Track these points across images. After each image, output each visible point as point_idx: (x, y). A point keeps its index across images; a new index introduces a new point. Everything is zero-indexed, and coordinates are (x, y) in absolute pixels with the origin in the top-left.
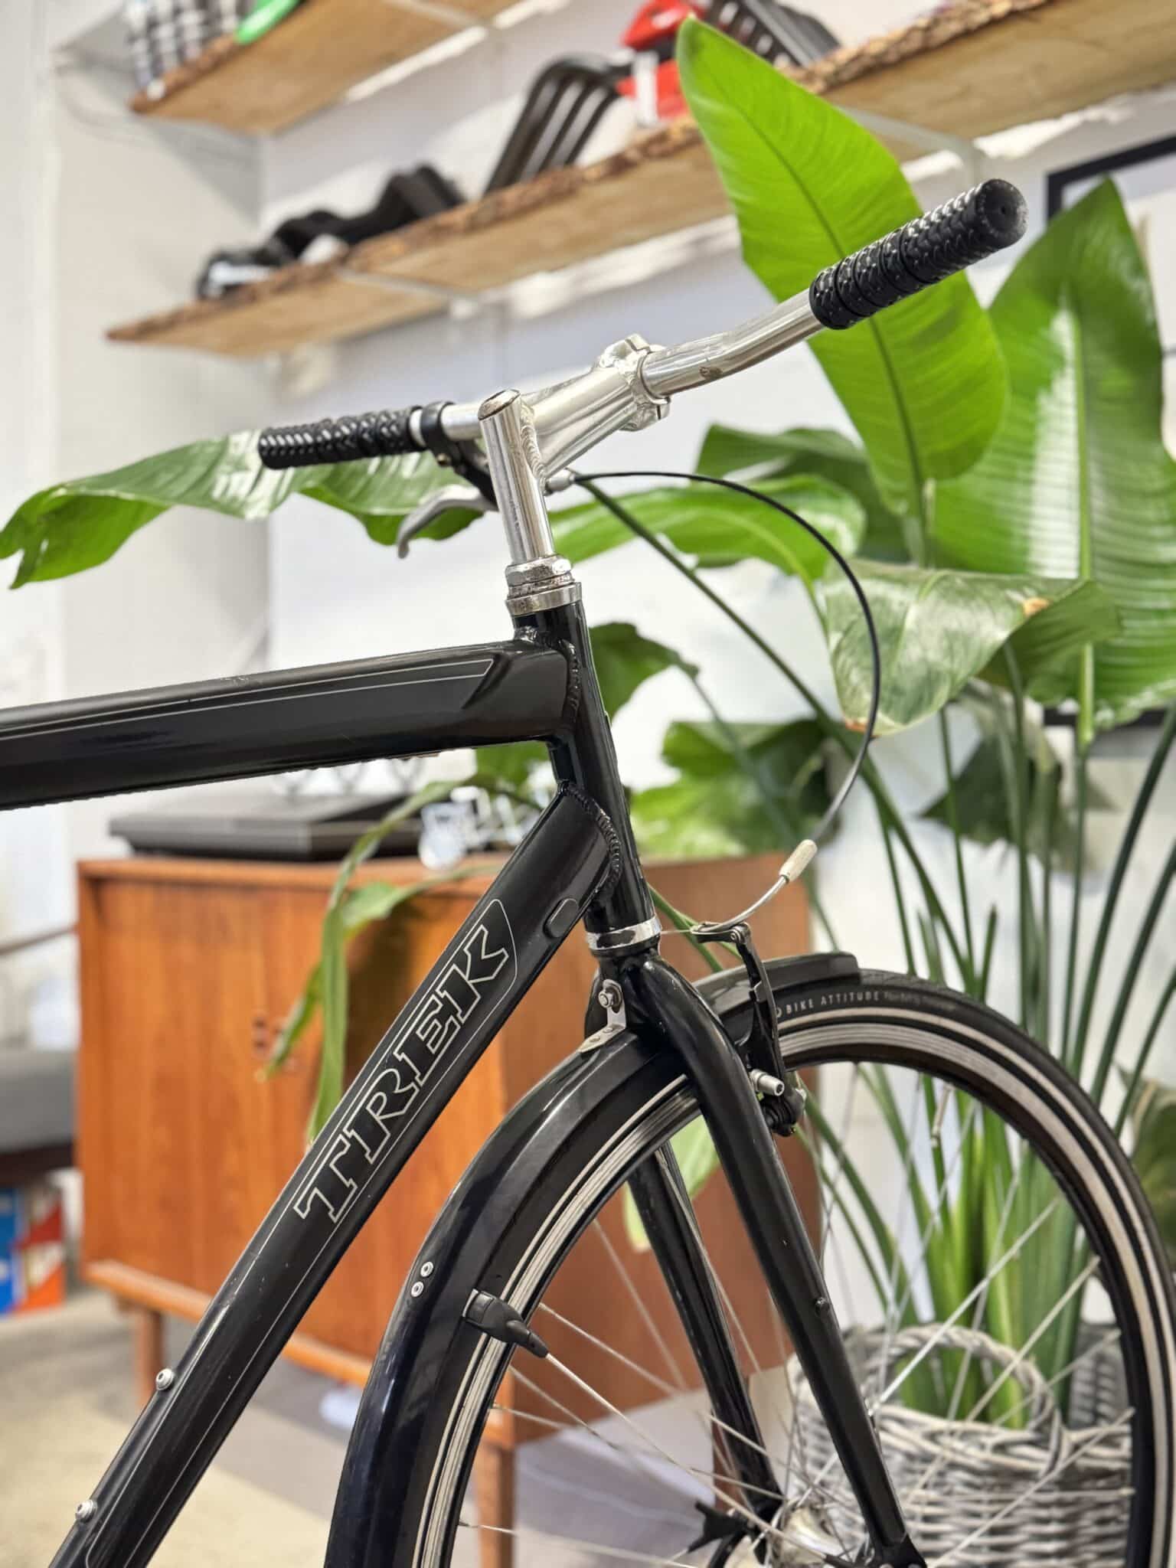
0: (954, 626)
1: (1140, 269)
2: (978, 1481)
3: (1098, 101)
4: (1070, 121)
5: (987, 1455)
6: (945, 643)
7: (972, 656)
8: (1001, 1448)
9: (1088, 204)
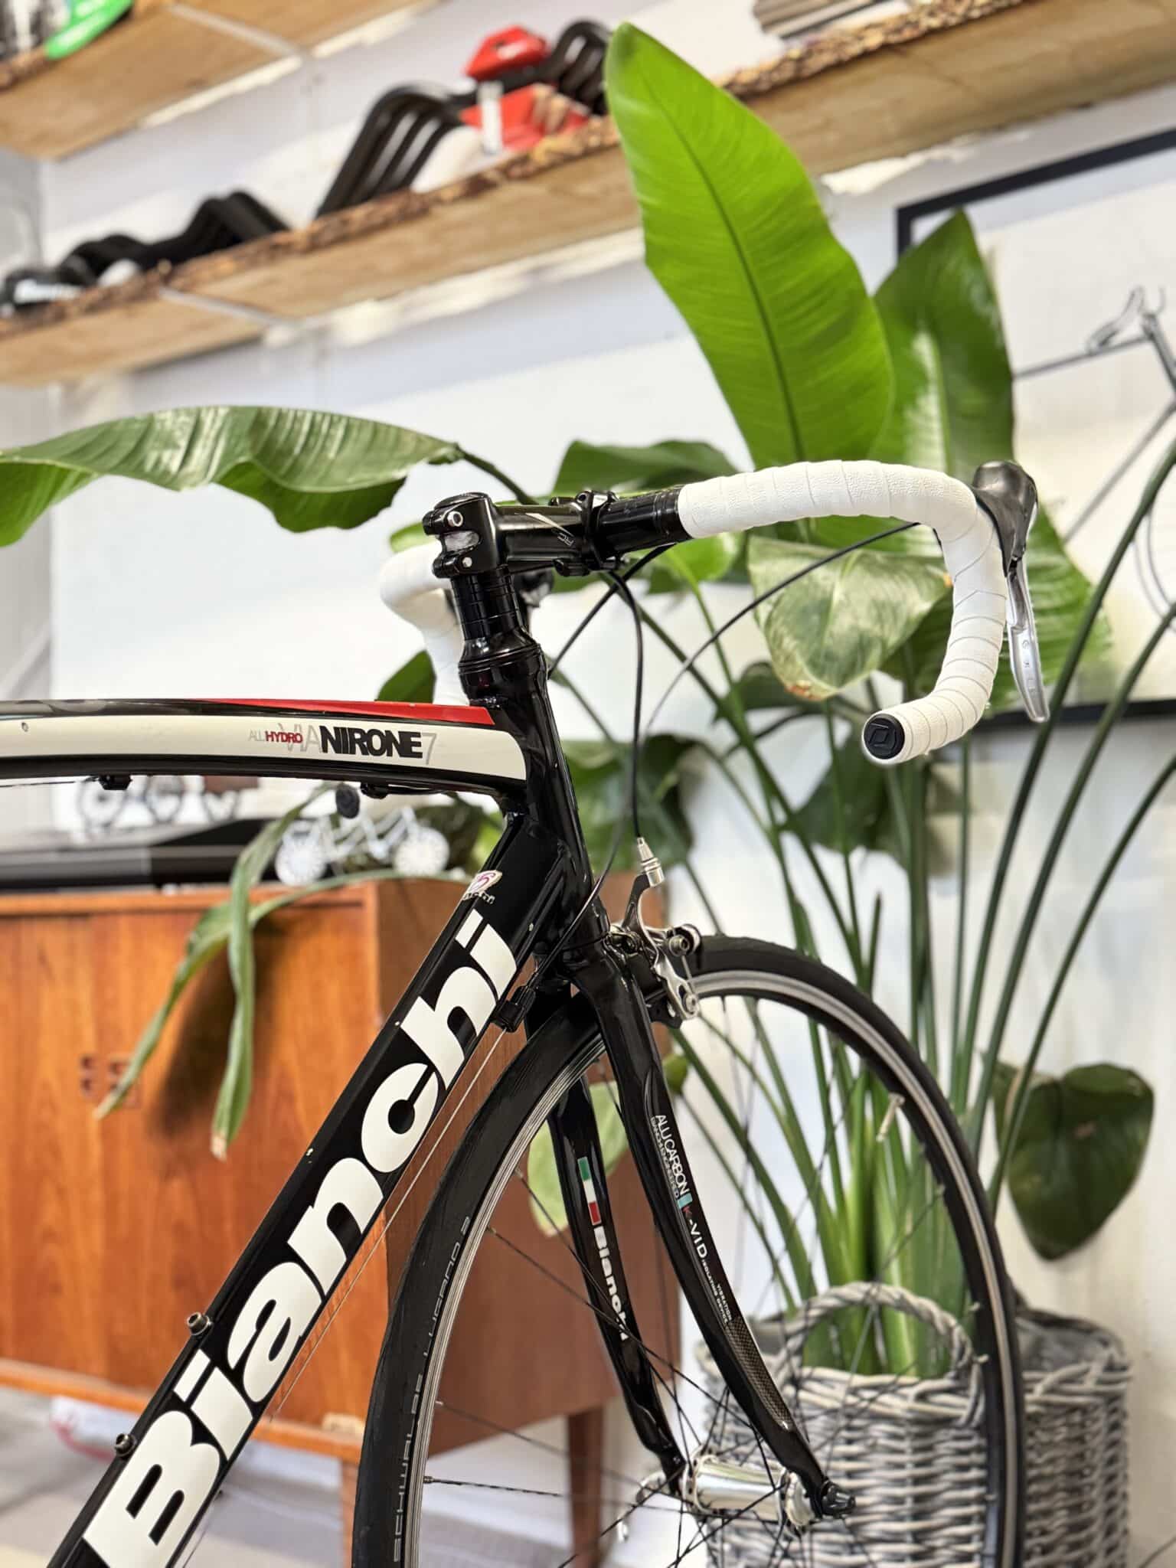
0: (882, 597)
1: (990, 296)
2: (901, 1431)
3: (945, 140)
4: (915, 160)
5: (910, 1403)
6: (874, 612)
7: (901, 624)
8: (922, 1397)
9: (938, 237)
